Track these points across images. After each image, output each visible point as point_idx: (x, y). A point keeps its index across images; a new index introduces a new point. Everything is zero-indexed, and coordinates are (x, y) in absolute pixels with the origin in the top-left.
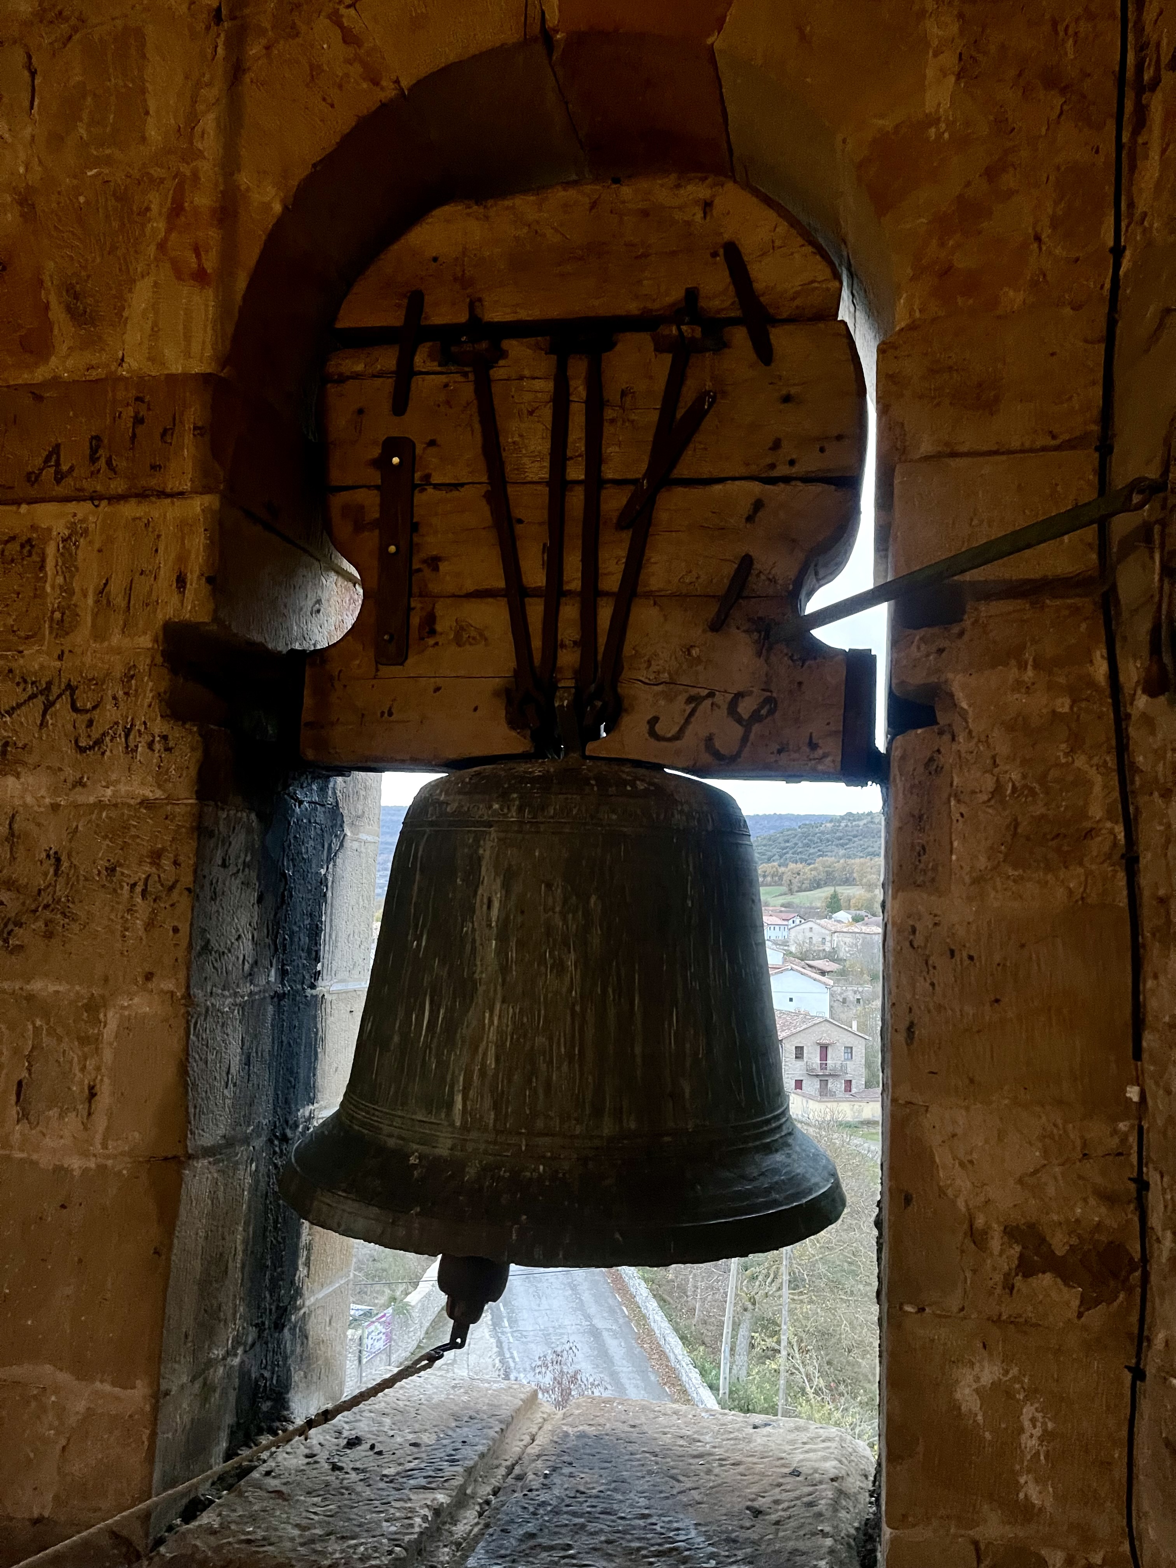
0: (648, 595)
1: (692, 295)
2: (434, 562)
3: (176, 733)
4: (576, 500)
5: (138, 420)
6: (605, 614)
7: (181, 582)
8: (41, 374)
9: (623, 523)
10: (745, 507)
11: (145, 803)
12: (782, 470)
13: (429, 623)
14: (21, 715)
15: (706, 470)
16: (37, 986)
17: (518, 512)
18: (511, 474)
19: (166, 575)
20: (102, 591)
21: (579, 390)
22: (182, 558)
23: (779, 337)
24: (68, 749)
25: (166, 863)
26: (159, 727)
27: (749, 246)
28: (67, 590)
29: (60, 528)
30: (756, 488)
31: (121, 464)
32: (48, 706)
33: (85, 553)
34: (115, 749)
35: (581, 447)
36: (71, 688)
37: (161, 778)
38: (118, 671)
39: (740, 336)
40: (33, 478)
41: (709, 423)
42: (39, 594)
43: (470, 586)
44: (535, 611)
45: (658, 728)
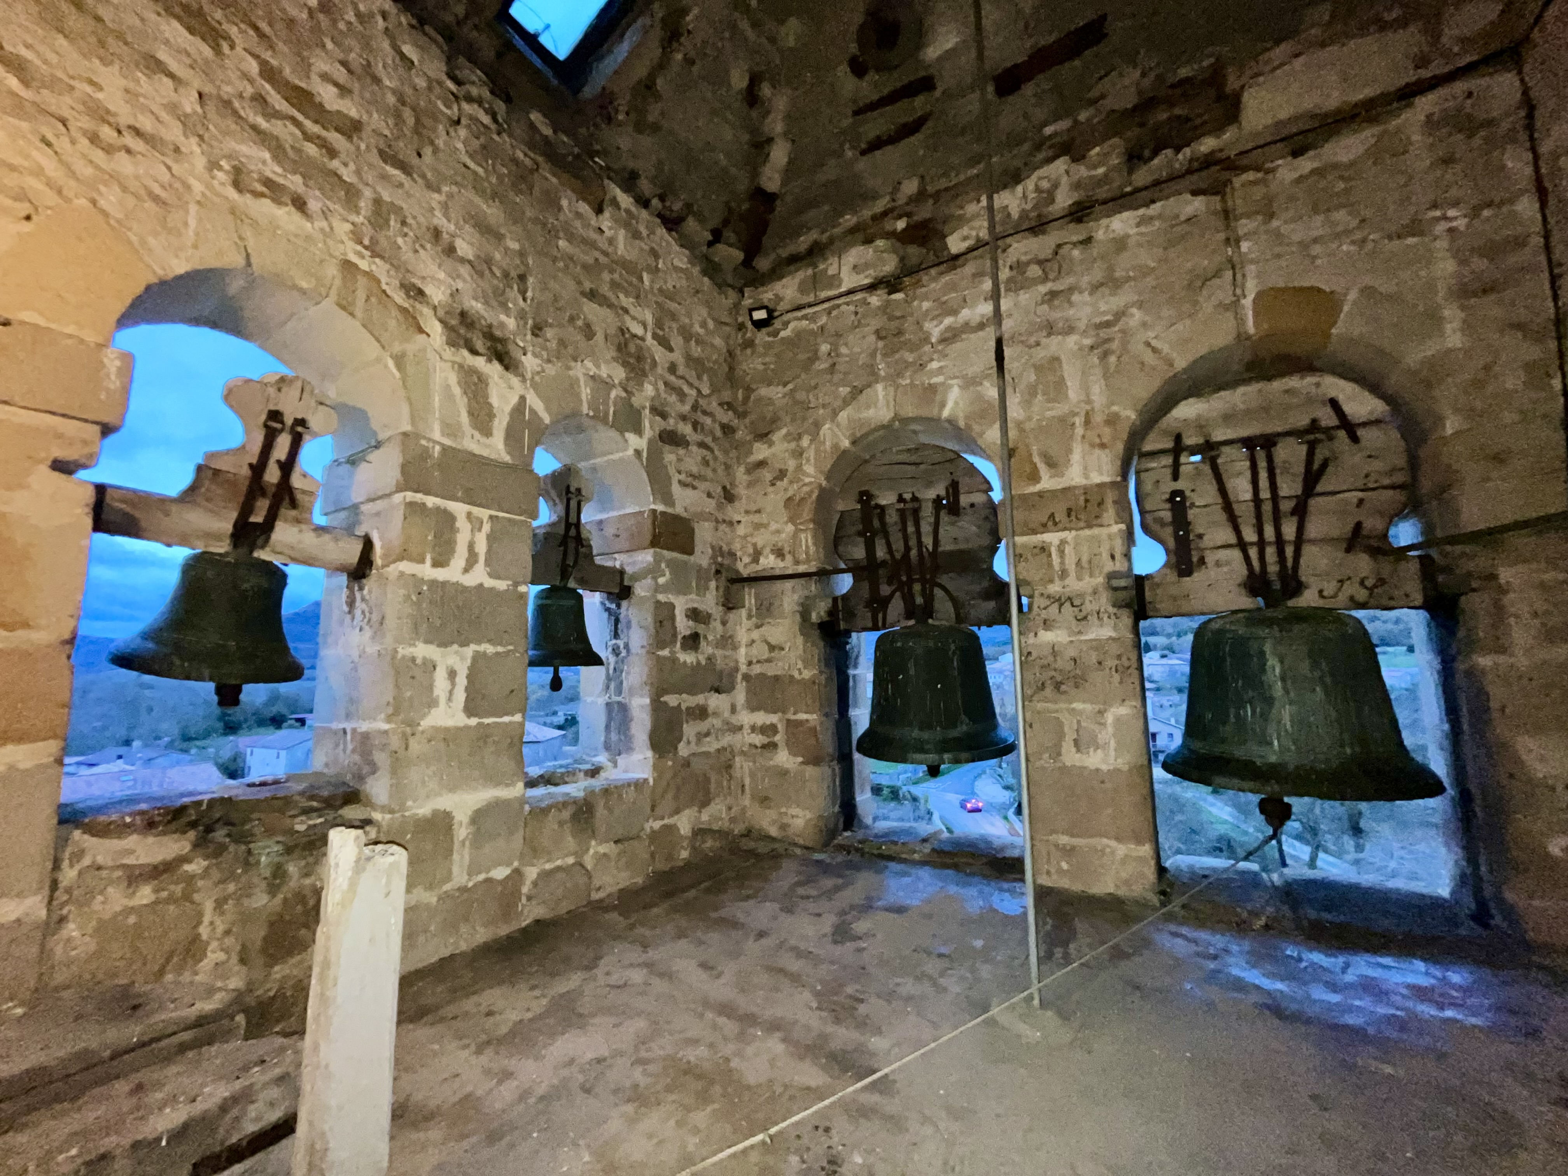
0: (1309, 541)
1: (1314, 421)
2: (1200, 536)
3: (1120, 612)
4: (1267, 507)
5: (1087, 501)
6: (1289, 551)
7: (1113, 557)
8: (1038, 488)
9: (1293, 513)
10: (1355, 501)
11: (1111, 638)
12: (1371, 485)
13: (1202, 561)
14: (1050, 609)
15: (1331, 488)
16: (1074, 705)
17: (1237, 513)
18: (1232, 497)
19: (1106, 556)
20: (1078, 563)
21: (1262, 464)
22: (1112, 548)
23: (1360, 432)
24: (1074, 622)
25: (1124, 659)
26: (1111, 610)
27: (1341, 398)
28: (1062, 563)
29: (1056, 542)
30: (1360, 494)
31: (1082, 517)
32: (1061, 605)
33: (1068, 550)
34: (1093, 619)
35: (1267, 484)
36: (1070, 599)
37: (1115, 628)
38: (1090, 590)
39: (1342, 434)
40: (1044, 525)
41: (1330, 469)
42: (1050, 565)
43: (1219, 543)
44: (1253, 552)
45: (1325, 593)
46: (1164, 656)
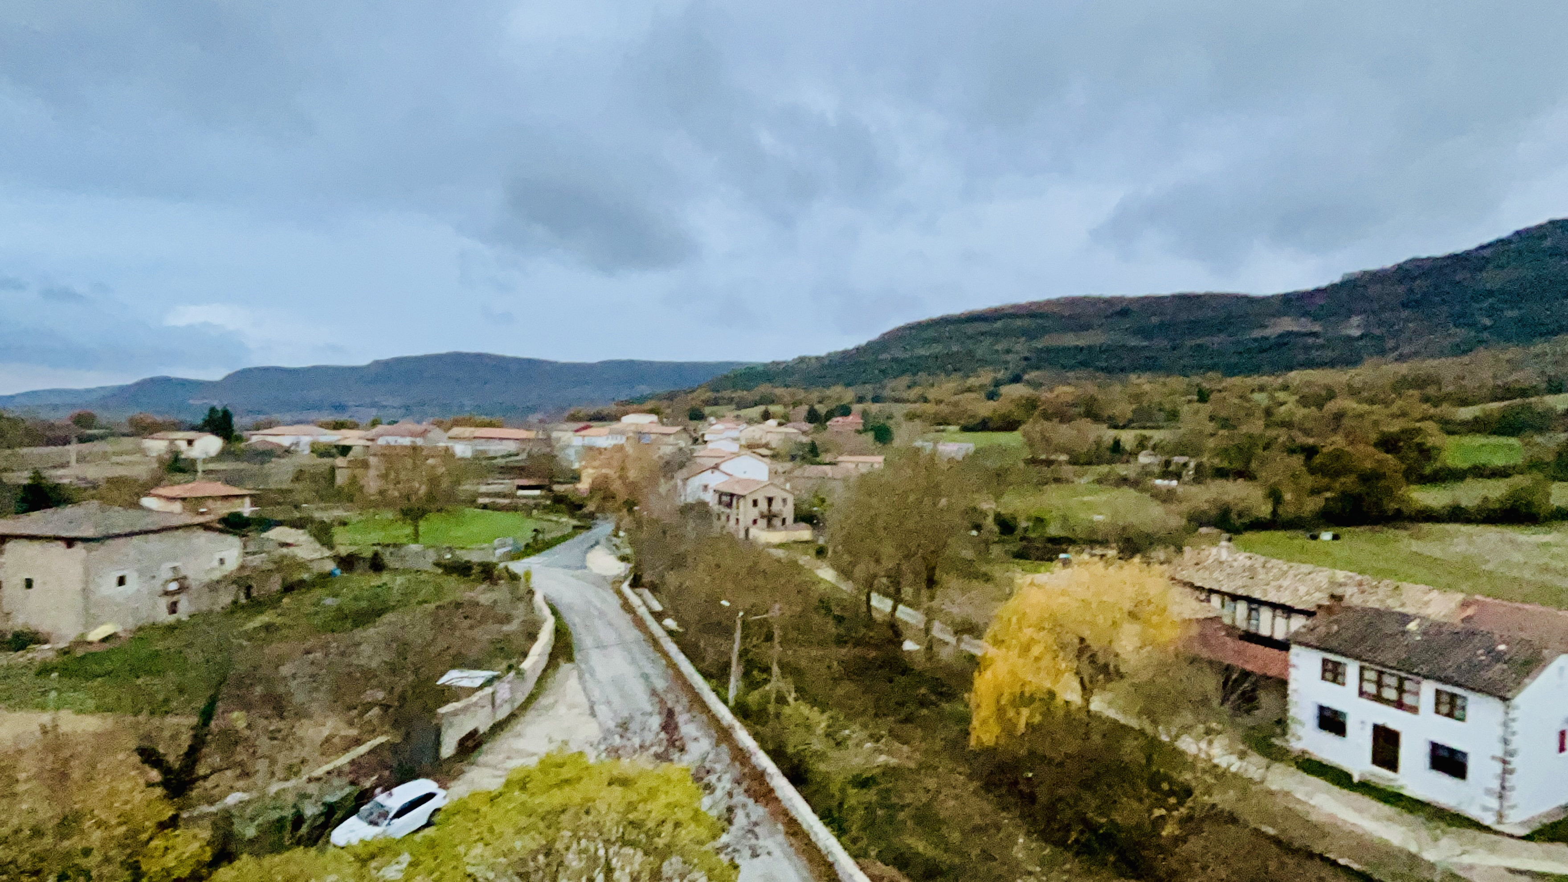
46: (780, 424)
